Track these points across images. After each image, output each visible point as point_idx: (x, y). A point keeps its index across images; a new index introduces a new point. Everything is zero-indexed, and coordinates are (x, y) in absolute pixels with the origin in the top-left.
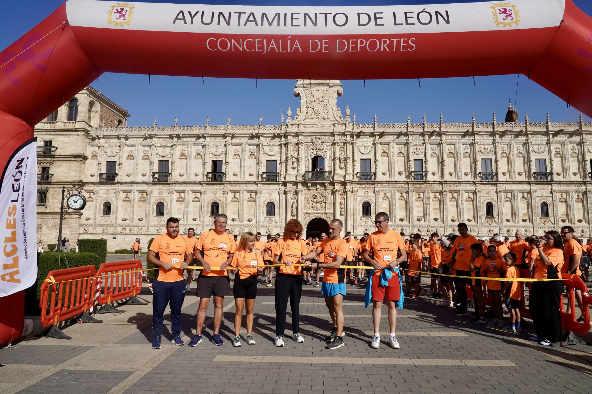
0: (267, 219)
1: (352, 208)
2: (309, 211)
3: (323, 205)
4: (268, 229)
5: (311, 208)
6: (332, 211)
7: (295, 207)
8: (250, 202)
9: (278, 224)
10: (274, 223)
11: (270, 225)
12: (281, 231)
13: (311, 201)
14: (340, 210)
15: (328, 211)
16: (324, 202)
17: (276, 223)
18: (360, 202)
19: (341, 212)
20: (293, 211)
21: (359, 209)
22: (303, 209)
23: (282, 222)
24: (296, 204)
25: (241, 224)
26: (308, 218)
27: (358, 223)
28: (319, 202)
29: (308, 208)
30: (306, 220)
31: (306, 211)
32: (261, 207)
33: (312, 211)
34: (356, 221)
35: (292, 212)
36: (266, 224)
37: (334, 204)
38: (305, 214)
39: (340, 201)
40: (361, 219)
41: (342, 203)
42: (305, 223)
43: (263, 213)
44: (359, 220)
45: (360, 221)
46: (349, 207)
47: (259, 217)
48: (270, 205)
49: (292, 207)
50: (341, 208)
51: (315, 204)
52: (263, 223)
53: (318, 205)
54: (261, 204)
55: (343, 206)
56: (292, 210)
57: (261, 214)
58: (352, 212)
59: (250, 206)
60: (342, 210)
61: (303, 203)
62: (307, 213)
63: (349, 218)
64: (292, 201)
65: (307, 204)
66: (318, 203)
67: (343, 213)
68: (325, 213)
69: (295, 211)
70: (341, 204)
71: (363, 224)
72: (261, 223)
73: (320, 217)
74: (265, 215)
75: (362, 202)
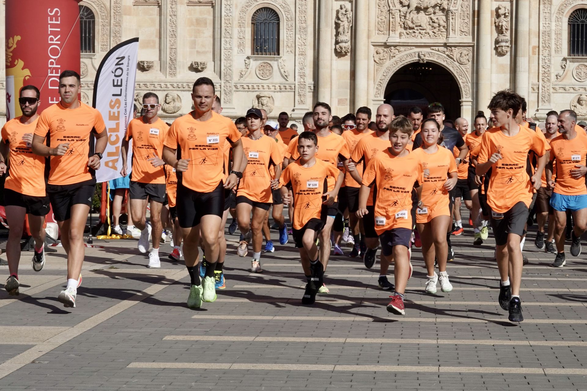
0: (254, 64)
1: (535, 28)
2: (395, 39)
3: (440, 17)
4: (258, 97)
5: (399, 30)
6: (468, 39)
7: (345, 24)
8: (197, 8)
9: (291, 79)
10: (277, 79)
11: (265, 83)
12: (302, 102)
13: (398, 6)
14: (495, 35)
15: (455, 38)
16: (443, 10)
17: (285, 77)
18: (560, 11)
19: (497, 42)
20: (341, 38)
21: (558, 34)
22: (374, 32)
23: (303, 76)
24: (350, 14)
25: (169, 78)
26: (388, 63)
27: (553, 78)
28: (426, 9)
29: (390, 29)
30: (384, 68)
31: (382, 39)
32: (236, 23)
33: (404, 40)
34: (547, 74)
35: (337, 43)
36: (252, 79)
37: (477, 15)
38: (380, 50)
39: (495, 5)
40: (563, 68)
41: (501, 12)
42: (380, 76)
43: (241, 45)
44: (555, 68)
45: (561, 72)
46: (523, 28)
47: (228, 58)
48: (264, 16)
49: (337, 26)
50: (499, 30)
51: (414, 15)
52: (241, 76)
53: (423, 18)
54: (236, 13)
55: (505, 23)
56: (337, 34)
57: (235, 49)
58: (534, 42)
59: (199, 22)
60: (501, 37)
61: (374, 11)
62: (386, 45)
63: (523, 62)
64: (336, 6)
65: (385, 13)
66: (422, 13)
67: (505, 46)
68: (445, 45)
69: (346, 37)
70: (498, 16)
71: (569, 81)
72: (236, 78)
73: (427, 58)
74: (248, 51)
75: (568, 11)
